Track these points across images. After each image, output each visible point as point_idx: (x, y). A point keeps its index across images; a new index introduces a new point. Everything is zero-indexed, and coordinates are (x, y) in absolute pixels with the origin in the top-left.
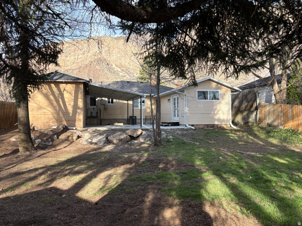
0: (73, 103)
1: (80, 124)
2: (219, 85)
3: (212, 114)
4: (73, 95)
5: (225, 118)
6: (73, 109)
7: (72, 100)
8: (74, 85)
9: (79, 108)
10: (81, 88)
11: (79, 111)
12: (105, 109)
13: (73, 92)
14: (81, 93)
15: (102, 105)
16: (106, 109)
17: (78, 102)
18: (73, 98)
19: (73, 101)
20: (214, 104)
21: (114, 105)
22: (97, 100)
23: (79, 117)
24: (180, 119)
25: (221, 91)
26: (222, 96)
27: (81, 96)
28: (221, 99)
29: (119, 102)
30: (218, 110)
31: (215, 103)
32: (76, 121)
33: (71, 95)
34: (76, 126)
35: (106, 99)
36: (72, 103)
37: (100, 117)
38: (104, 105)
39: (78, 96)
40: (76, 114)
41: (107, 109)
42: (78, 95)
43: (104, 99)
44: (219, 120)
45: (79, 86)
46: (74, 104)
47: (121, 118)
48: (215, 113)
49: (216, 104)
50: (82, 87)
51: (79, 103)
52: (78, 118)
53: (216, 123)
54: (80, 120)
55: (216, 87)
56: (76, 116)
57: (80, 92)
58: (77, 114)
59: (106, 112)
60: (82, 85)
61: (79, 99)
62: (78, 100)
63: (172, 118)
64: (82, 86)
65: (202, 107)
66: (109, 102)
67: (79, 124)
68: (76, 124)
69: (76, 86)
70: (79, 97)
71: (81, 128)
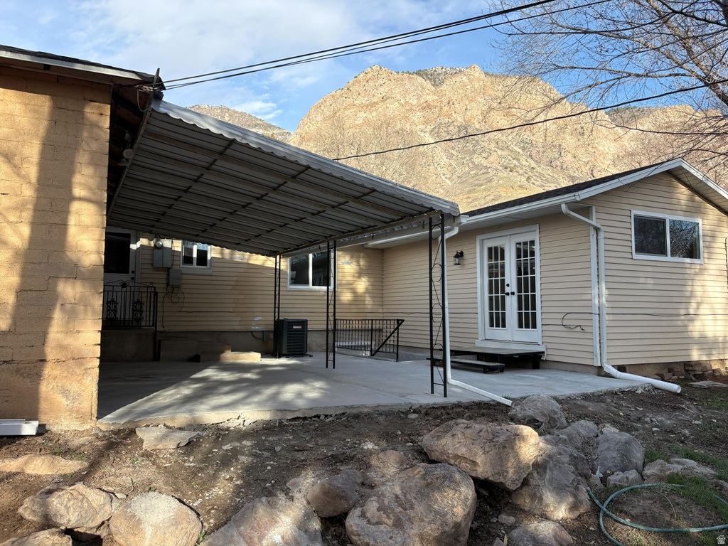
0: (26, 230)
1: (74, 387)
2: (697, 198)
3: (683, 317)
4: (32, 171)
5: (719, 334)
6: (24, 275)
7: (20, 208)
8: (43, 103)
9: (74, 272)
10: (95, 125)
11: (69, 290)
12: (170, 289)
13: (32, 151)
14: (93, 163)
15: (157, 269)
16: (173, 288)
17: (64, 226)
18: (28, 193)
19: (27, 215)
20: (686, 277)
21: (209, 272)
22: (133, 247)
23: (69, 341)
24: (546, 339)
25: (706, 222)
26: (707, 243)
27: (93, 182)
28: (706, 255)
29: (231, 262)
30: (699, 300)
31: (688, 271)
32: (48, 370)
33: (16, 168)
34: (43, 406)
35: (178, 246)
36: (17, 232)
37: (155, 324)
38: (168, 269)
39: (68, 186)
40: (47, 319)
41: (179, 287)
42: (71, 172)
43: (167, 243)
44: (703, 342)
45: (82, 113)
46: (33, 239)
47: (238, 328)
48: (692, 311)
49: (692, 277)
50: (106, 123)
51: (72, 230)
52: (62, 347)
53: (696, 355)
54: (79, 359)
55: (690, 204)
56: (44, 334)
57: (82, 157)
58: (57, 315)
59: (174, 300)
60: (107, 109)
61: (75, 206)
62: (67, 212)
63: (480, 331)
64: (100, 116)
65: (650, 287)
66: (188, 260)
67: (65, 392)
68: (45, 388)
69: (56, 108)
70: (78, 192)
71: (82, 418)
